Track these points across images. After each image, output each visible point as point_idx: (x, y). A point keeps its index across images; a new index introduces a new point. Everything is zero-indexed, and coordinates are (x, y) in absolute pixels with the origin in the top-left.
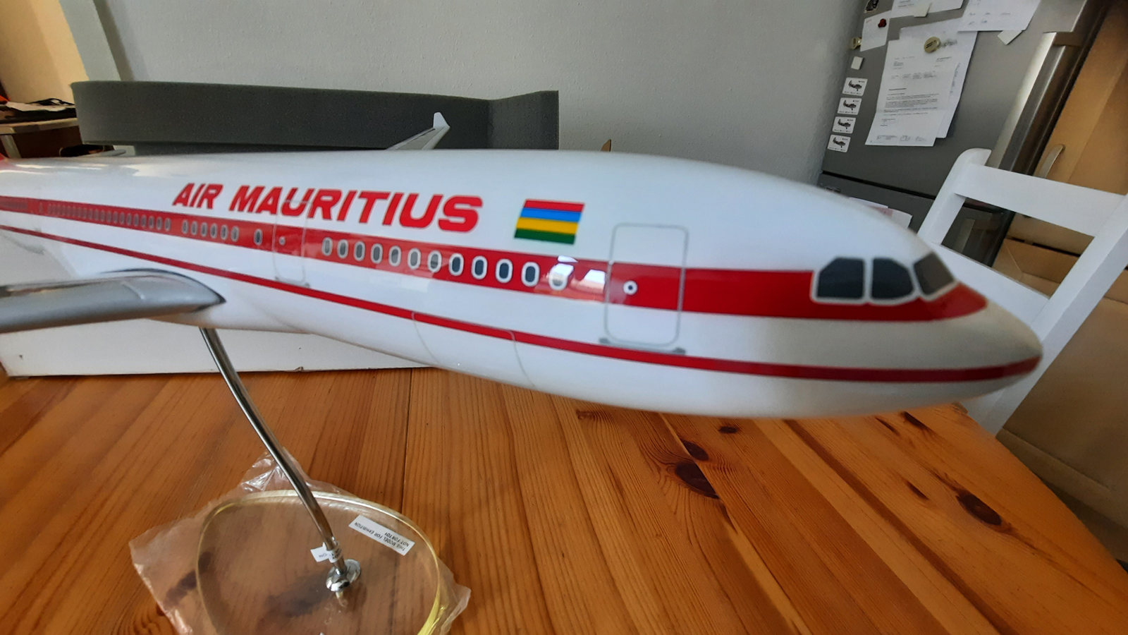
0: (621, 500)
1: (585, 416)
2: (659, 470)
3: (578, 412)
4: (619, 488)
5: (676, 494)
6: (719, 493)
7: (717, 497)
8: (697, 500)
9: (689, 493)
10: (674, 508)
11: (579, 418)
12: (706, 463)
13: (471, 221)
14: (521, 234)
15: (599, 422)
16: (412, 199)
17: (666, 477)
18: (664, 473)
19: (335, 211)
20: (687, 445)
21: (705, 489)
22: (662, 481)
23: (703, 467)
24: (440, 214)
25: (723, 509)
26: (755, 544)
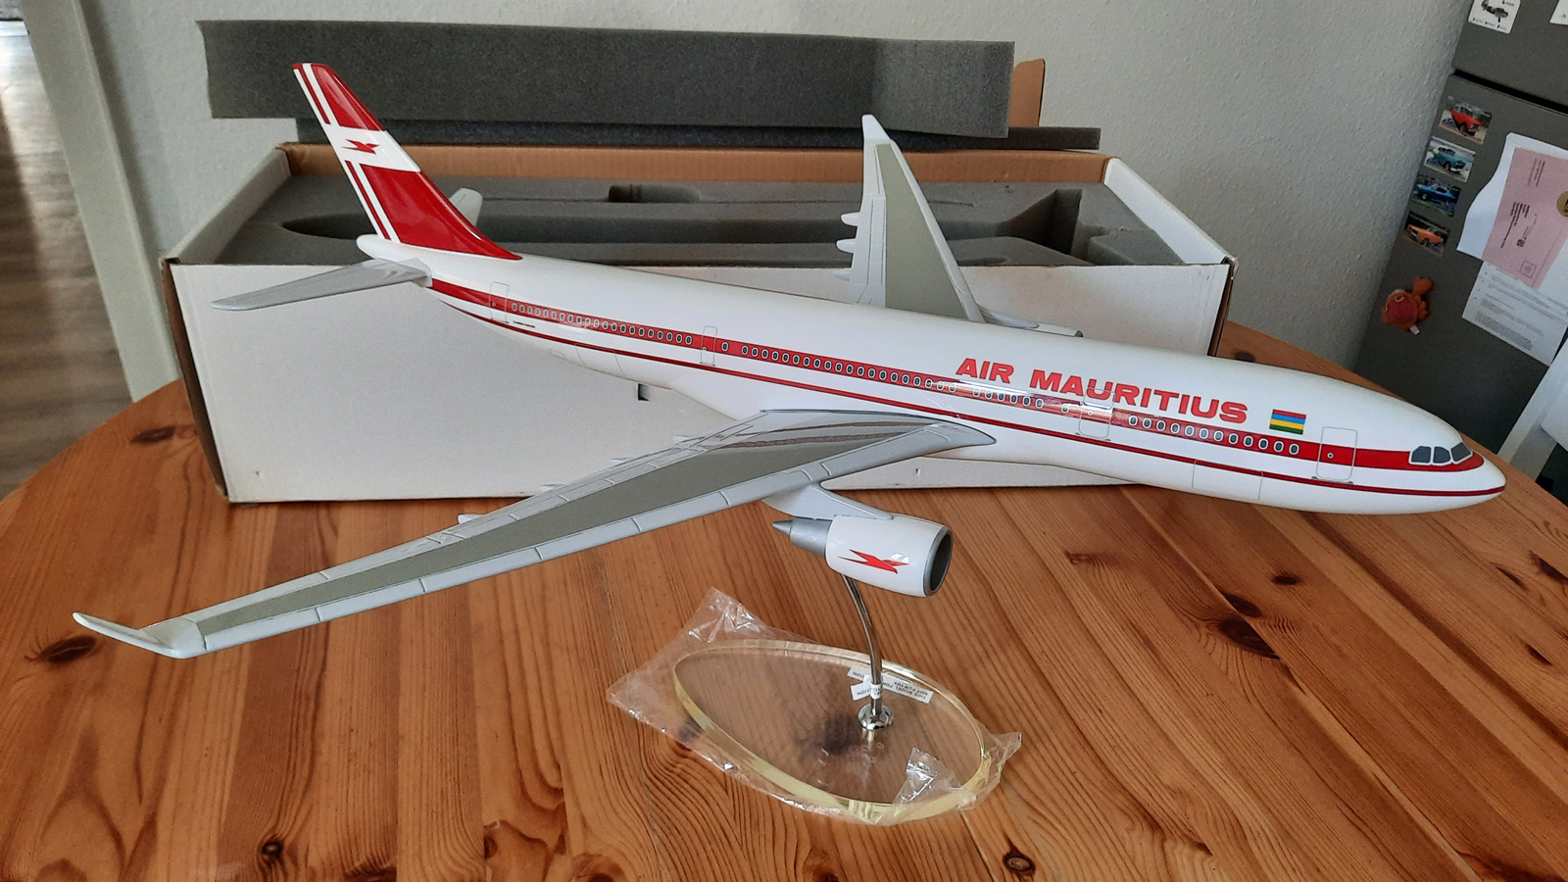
0: (1155, 659)
1: (1080, 561)
2: (1197, 627)
3: (1068, 554)
4: (1148, 643)
5: (1223, 653)
6: (1278, 653)
7: (1277, 658)
8: (1253, 662)
9: (1241, 652)
10: (1223, 668)
11: (1071, 561)
12: (1258, 620)
13: (1242, 418)
14: (1272, 427)
15: (1101, 568)
16: (1197, 400)
17: (1208, 634)
18: (1204, 630)
19: (1138, 400)
20: (1230, 598)
21: (1262, 649)
22: (1204, 638)
23: (1254, 624)
24: (1220, 411)
25: (1286, 670)
26: (1328, 706)
